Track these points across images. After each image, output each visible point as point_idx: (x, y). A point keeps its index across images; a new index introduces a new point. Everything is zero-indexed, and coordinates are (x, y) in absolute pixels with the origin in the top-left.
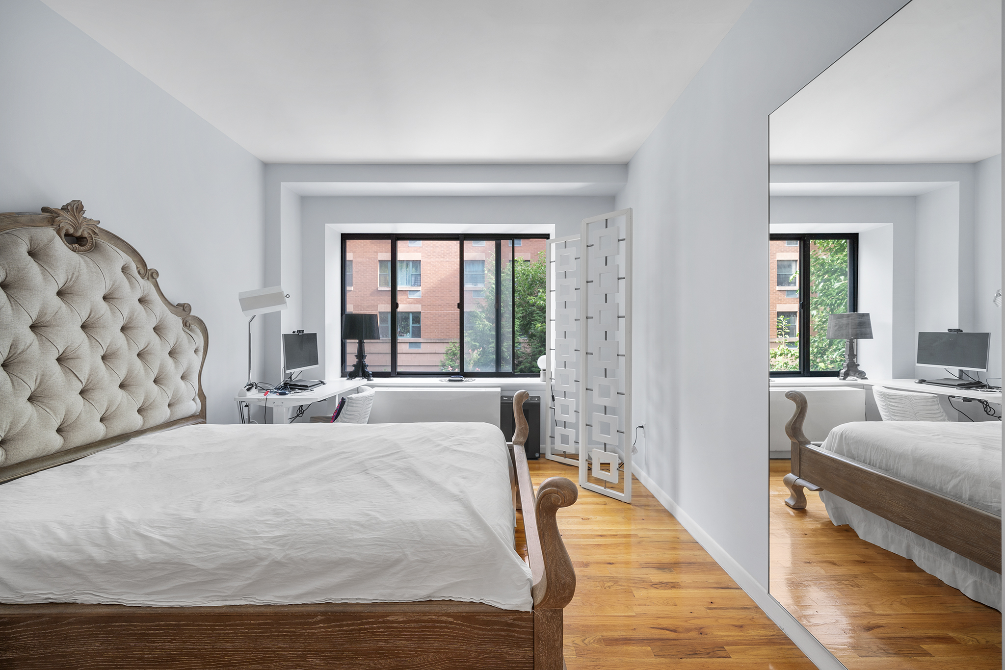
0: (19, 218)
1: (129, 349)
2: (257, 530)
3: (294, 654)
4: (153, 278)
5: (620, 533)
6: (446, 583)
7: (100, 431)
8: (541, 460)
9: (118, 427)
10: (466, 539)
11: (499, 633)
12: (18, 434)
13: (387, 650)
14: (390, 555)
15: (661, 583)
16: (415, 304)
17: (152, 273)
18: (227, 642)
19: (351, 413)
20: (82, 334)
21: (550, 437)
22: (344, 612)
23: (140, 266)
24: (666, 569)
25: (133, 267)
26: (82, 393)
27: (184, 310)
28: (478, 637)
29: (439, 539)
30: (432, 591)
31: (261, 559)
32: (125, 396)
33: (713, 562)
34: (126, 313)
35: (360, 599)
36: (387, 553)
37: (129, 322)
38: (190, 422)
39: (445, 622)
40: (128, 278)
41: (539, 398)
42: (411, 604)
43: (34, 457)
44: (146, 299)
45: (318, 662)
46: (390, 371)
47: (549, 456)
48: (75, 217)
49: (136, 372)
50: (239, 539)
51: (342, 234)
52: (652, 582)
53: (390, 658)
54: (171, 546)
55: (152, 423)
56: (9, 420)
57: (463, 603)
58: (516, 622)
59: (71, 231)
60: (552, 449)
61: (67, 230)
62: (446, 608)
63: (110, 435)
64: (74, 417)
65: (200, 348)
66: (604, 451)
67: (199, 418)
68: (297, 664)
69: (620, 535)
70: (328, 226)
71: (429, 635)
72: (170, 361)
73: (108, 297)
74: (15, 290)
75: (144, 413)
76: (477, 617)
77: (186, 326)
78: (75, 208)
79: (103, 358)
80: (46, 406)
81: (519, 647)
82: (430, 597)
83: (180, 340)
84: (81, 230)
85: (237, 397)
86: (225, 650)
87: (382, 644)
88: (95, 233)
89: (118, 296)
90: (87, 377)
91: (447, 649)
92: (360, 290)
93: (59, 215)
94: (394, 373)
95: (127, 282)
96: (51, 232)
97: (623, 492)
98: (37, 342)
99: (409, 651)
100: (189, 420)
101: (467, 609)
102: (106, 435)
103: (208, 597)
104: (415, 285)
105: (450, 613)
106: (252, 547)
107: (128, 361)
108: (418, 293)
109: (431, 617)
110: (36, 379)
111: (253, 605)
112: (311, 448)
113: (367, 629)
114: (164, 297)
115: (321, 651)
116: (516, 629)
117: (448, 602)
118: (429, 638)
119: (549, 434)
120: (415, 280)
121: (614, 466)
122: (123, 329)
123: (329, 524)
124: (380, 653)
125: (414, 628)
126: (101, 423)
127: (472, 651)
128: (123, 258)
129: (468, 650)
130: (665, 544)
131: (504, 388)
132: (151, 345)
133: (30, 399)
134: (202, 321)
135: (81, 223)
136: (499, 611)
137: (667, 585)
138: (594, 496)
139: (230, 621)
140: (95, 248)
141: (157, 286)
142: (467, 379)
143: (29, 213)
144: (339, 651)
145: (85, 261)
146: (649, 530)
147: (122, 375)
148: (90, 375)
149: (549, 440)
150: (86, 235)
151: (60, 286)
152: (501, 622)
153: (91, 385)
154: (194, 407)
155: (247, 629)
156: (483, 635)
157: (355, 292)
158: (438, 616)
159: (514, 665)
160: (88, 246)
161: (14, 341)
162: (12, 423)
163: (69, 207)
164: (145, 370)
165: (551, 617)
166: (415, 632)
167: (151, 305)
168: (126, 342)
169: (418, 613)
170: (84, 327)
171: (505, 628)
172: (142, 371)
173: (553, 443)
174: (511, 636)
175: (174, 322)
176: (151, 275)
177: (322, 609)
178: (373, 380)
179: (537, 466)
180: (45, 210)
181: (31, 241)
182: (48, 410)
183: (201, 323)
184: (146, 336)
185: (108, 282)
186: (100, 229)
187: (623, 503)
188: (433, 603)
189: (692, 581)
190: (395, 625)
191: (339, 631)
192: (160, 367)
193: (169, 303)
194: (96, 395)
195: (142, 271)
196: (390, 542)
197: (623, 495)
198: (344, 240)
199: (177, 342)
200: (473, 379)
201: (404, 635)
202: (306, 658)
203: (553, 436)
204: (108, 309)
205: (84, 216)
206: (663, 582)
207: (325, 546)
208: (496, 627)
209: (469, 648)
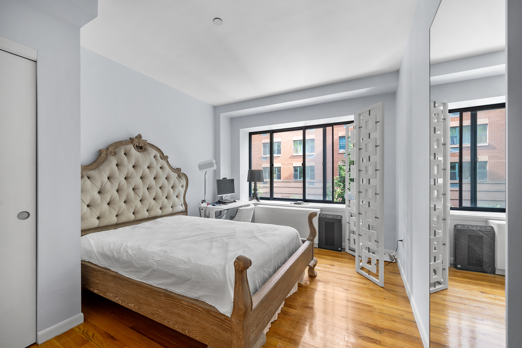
0: (122, 143)
1: (156, 186)
2: (155, 257)
3: (156, 306)
4: (166, 159)
5: (363, 302)
6: (204, 294)
7: (146, 215)
8: (343, 252)
9: (153, 214)
10: (215, 277)
11: (219, 323)
12: (121, 213)
13: (181, 315)
14: (187, 276)
15: (369, 338)
16: (311, 162)
17: (166, 157)
18: (139, 294)
19: (240, 216)
20: (141, 180)
21: (348, 239)
22: (169, 295)
23: (161, 155)
24: (378, 331)
25: (158, 155)
26: (141, 201)
27: (178, 170)
28: (211, 322)
29: (205, 274)
30: (198, 296)
31: (151, 267)
32: (155, 203)
33: (418, 338)
34: (155, 172)
35: (176, 291)
36: (186, 275)
37: (156, 176)
38: (181, 214)
39: (200, 310)
40: (156, 160)
41: (341, 217)
42: (191, 299)
43: (126, 222)
44: (163, 167)
45: (162, 312)
46: (270, 197)
47: (347, 250)
48: (139, 140)
49: (159, 194)
50: (148, 258)
51: (249, 133)
52: (363, 335)
53: (182, 319)
54: (132, 257)
55: (165, 213)
56: (118, 209)
57: (208, 305)
58: (225, 320)
59: (138, 145)
60: (349, 246)
61: (136, 145)
62: (200, 305)
63: (150, 216)
64: (137, 209)
65: (184, 185)
66: (368, 252)
67: (185, 213)
68: (156, 310)
69: (362, 303)
70: (241, 130)
71: (195, 314)
72: (171, 190)
73: (149, 167)
74: (120, 166)
75: (162, 209)
76: (211, 312)
77: (179, 177)
78: (139, 137)
79: (148, 189)
80: (129, 205)
81: (226, 332)
82: (199, 298)
83: (175, 182)
84: (141, 144)
85: (198, 206)
86: (139, 297)
87: (180, 312)
88: (145, 144)
89: (152, 167)
90: (142, 195)
91: (200, 323)
92: (284, 156)
93: (134, 140)
94: (271, 198)
95: (156, 161)
96: (131, 146)
97: (378, 279)
98: (126, 183)
99: (188, 318)
100: (181, 213)
101: (207, 307)
102: (149, 216)
103: (137, 277)
104: (311, 152)
105: (201, 307)
106: (150, 262)
107: (156, 190)
108: (313, 156)
109: (195, 306)
110: (126, 196)
111: (147, 284)
112: (204, 229)
113: (175, 304)
114: (171, 166)
115: (163, 308)
116: (225, 323)
117: (203, 302)
118: (195, 315)
119: (347, 237)
120: (312, 149)
121: (374, 262)
122: (154, 178)
123: (175, 259)
124: (179, 315)
125: (190, 309)
126: (147, 212)
127: (209, 327)
128: (154, 152)
129: (207, 326)
130: (389, 317)
131: (322, 209)
132: (164, 184)
133: (125, 202)
134: (186, 175)
135: (141, 142)
136: (219, 313)
137: (372, 340)
138: (361, 278)
139: (140, 287)
140: (145, 150)
141: (168, 162)
142: (304, 203)
143: (125, 140)
144: (168, 310)
145: (141, 155)
146: (384, 306)
147: (154, 195)
148: (143, 195)
149: (347, 241)
150: (142, 146)
151: (133, 164)
152: (220, 318)
153: (143, 198)
154: (182, 208)
155: (144, 292)
156: (213, 321)
157: (282, 157)
158: (198, 307)
159: (224, 340)
160: (143, 149)
161: (119, 183)
162: (119, 209)
163: (137, 137)
164: (162, 193)
165: (238, 323)
166: (190, 311)
167: (164, 169)
168: (155, 183)
169: (191, 303)
170: (141, 178)
171: (221, 321)
172: (161, 194)
173: (349, 243)
174: (223, 326)
175: (174, 176)
176: (165, 158)
177: (163, 291)
178: (260, 201)
179: (340, 255)
180: (130, 138)
181: (125, 150)
182: (129, 206)
183: (185, 175)
184: (163, 180)
185: (148, 162)
186: (147, 143)
187: (377, 286)
188: (198, 301)
189: (391, 343)
190: (184, 305)
191: (168, 302)
192: (168, 192)
193: (173, 168)
194: (145, 202)
195: (162, 157)
196: (189, 271)
197: (378, 281)
198: (250, 135)
199: (174, 183)
200: (309, 203)
201: (187, 311)
202: (159, 309)
203: (349, 239)
204: (149, 171)
205: (142, 139)
206: (370, 338)
207: (169, 267)
208: (218, 320)
209: (208, 325)
